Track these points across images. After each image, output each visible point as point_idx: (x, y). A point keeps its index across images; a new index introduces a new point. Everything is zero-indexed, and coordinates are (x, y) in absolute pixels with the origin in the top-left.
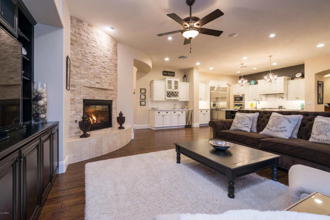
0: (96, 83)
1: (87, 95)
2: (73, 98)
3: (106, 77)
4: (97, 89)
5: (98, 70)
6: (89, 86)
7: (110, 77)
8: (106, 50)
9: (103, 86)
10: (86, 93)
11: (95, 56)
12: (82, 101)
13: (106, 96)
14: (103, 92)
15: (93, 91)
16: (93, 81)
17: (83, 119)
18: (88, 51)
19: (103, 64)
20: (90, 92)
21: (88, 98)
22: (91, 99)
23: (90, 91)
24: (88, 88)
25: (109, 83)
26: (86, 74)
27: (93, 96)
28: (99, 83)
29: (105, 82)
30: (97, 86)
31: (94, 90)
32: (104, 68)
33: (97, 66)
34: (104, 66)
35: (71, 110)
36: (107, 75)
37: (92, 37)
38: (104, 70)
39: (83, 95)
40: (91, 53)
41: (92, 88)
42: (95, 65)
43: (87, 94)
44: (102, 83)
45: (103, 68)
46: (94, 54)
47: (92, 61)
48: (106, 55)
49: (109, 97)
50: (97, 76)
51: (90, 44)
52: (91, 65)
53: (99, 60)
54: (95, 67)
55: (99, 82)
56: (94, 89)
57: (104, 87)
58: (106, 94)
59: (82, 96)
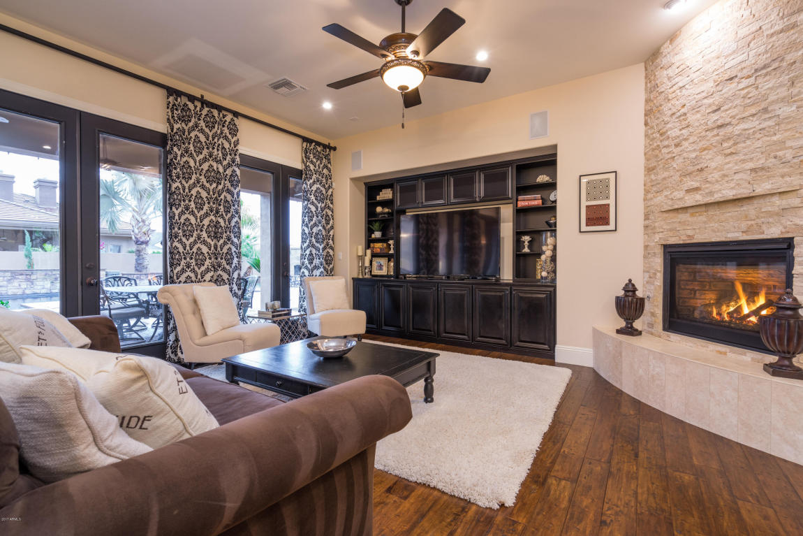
0: (688, 191)
1: (671, 234)
2: (646, 244)
3: (732, 153)
4: (704, 209)
5: (695, 150)
6: (670, 208)
7: (758, 144)
8: (726, 57)
9: (711, 193)
10: (668, 227)
11: (685, 114)
12: (659, 252)
13: (744, 225)
14: (732, 212)
15: (690, 219)
16: (678, 190)
17: (626, 291)
18: (670, 112)
19: (715, 117)
20: (680, 222)
21: (673, 241)
22: (681, 242)
23: (679, 220)
24: (671, 215)
25: (753, 170)
26: (665, 179)
27: (690, 233)
28: (697, 189)
29: (725, 176)
30: (690, 200)
31: (692, 215)
32: (720, 127)
33: (691, 140)
34: (719, 123)
35: (644, 272)
36: (735, 144)
37: (677, 64)
38: (718, 135)
39: (661, 235)
40: (674, 114)
41: (685, 209)
42: (686, 139)
43: (671, 230)
44: (707, 185)
45: (715, 132)
46: (683, 110)
47: (678, 133)
48: (727, 77)
49: (764, 227)
50: (691, 168)
51: (675, 88)
52: (677, 146)
53: (698, 116)
54: (685, 144)
55: (696, 185)
56: (690, 211)
57: (717, 197)
58: (747, 218)
59: (657, 237)
